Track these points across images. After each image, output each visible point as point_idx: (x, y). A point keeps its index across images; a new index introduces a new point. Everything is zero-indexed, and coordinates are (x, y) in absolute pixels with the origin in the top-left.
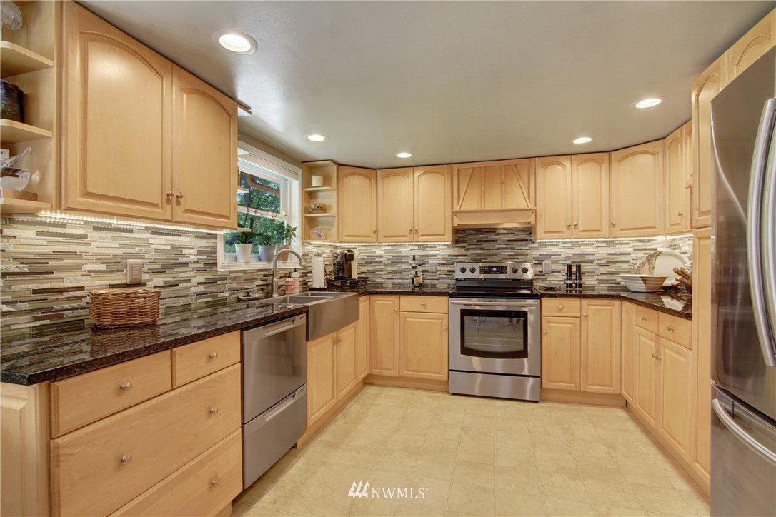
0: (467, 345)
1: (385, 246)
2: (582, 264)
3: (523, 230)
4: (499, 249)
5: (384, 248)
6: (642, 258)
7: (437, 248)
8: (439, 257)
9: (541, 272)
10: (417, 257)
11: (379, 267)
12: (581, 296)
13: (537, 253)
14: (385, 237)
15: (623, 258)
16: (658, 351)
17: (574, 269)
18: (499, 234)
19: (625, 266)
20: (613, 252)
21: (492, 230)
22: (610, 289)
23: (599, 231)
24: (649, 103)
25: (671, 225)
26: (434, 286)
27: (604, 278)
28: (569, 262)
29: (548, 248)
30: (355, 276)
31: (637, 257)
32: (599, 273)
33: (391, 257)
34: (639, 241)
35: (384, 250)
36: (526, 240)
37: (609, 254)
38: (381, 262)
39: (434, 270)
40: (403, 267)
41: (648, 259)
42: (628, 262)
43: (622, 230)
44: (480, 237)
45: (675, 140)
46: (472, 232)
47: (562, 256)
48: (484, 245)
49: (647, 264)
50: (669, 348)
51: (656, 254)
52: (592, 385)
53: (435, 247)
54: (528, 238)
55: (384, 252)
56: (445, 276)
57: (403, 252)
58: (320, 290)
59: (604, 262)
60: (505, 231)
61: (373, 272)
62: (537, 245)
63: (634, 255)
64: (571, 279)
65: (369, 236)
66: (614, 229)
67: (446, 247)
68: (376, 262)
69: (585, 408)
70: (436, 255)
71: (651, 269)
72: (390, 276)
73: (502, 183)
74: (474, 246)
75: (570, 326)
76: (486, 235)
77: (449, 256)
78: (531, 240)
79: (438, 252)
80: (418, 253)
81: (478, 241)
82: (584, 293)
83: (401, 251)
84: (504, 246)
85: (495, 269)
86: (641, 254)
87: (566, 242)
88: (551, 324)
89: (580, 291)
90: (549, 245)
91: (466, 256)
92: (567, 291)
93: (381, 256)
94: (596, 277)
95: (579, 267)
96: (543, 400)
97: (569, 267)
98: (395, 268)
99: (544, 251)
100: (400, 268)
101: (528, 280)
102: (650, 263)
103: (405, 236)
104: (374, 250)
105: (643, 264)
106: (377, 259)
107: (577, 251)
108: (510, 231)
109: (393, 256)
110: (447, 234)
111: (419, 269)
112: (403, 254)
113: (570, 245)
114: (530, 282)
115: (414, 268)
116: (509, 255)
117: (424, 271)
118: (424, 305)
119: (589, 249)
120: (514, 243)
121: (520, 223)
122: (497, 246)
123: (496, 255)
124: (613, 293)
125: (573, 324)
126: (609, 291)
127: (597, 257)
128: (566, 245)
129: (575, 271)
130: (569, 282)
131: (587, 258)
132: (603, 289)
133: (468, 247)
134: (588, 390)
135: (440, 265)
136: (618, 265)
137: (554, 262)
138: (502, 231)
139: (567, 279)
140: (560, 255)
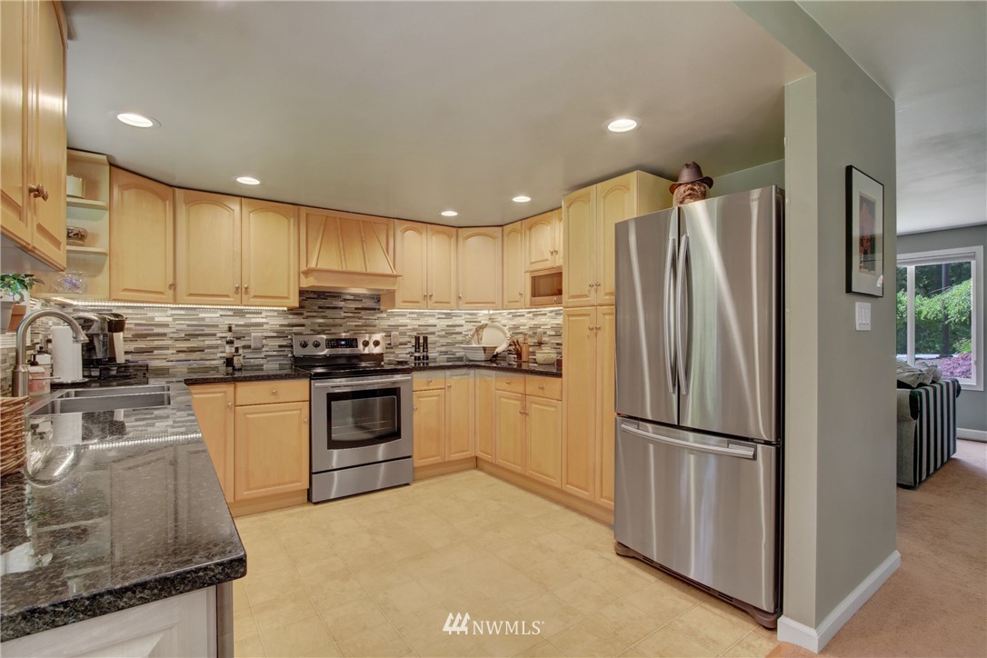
0: (334, 436)
1: (172, 309)
2: (429, 336)
3: (371, 297)
4: (345, 318)
5: (170, 312)
6: (471, 330)
7: (263, 315)
8: (265, 327)
9: (390, 344)
10: (234, 328)
11: (161, 343)
12: (427, 368)
13: (385, 324)
14: (191, 295)
15: (458, 329)
16: (525, 408)
17: (421, 341)
18: (345, 300)
19: (459, 338)
20: (450, 324)
21: (335, 295)
22: (448, 361)
23: (448, 303)
24: (522, 199)
25: (509, 302)
26: (260, 367)
27: (444, 349)
28: (415, 334)
29: (397, 318)
30: (121, 359)
31: (467, 328)
32: (438, 344)
33: (185, 327)
34: (470, 314)
35: (172, 315)
36: (374, 309)
37: (448, 326)
38: (165, 335)
39: (259, 346)
40: (207, 343)
41: (477, 331)
42: (461, 333)
43: (467, 303)
44: (321, 302)
45: (514, 231)
46: (311, 295)
47: (409, 327)
48: (328, 312)
49: (476, 336)
50: (537, 403)
51: (483, 327)
52: (455, 453)
53: (261, 313)
54: (376, 306)
55: (170, 319)
56: (275, 353)
57: (207, 320)
58: (74, 385)
59: (443, 333)
60: (352, 297)
61: (149, 351)
62: (385, 315)
63: (465, 328)
64: (419, 352)
65: (162, 293)
66: (460, 302)
67: (276, 314)
68: (158, 335)
69: (449, 477)
70: (260, 325)
71: (479, 341)
72: (182, 356)
73: (362, 242)
74: (315, 314)
75: (436, 398)
76: (329, 300)
77: (281, 325)
78: (379, 309)
79: (264, 320)
80: (235, 321)
81: (320, 308)
82: (430, 365)
83: (203, 319)
84: (351, 315)
85: (343, 343)
86: (470, 326)
87: (413, 313)
88: (421, 399)
89: (427, 364)
90: (397, 315)
91: (303, 325)
92: (415, 364)
93: (167, 325)
94: (437, 349)
95: (425, 339)
96: (415, 480)
97: (417, 339)
98: (193, 343)
99: (392, 322)
100: (201, 344)
101: (377, 354)
102: (478, 334)
103: (227, 296)
104: (150, 314)
105: (473, 336)
106: (156, 330)
107: (422, 322)
108: (357, 298)
109: (188, 325)
110: (292, 296)
111: (238, 344)
112: (207, 322)
113: (415, 316)
114: (379, 357)
115: (230, 342)
116: (356, 326)
117: (244, 347)
118: (274, 394)
119: (432, 321)
120: (363, 312)
121: (369, 289)
122: (343, 315)
123: (341, 326)
124: (450, 364)
125: (438, 396)
126: (448, 362)
127: (438, 328)
128: (412, 316)
129: (421, 343)
130: (417, 354)
131: (431, 329)
132: (442, 361)
133: (306, 314)
134: (451, 459)
135: (266, 337)
136: (454, 336)
137: (403, 334)
138: (348, 297)
139: (416, 351)
140: (406, 326)
